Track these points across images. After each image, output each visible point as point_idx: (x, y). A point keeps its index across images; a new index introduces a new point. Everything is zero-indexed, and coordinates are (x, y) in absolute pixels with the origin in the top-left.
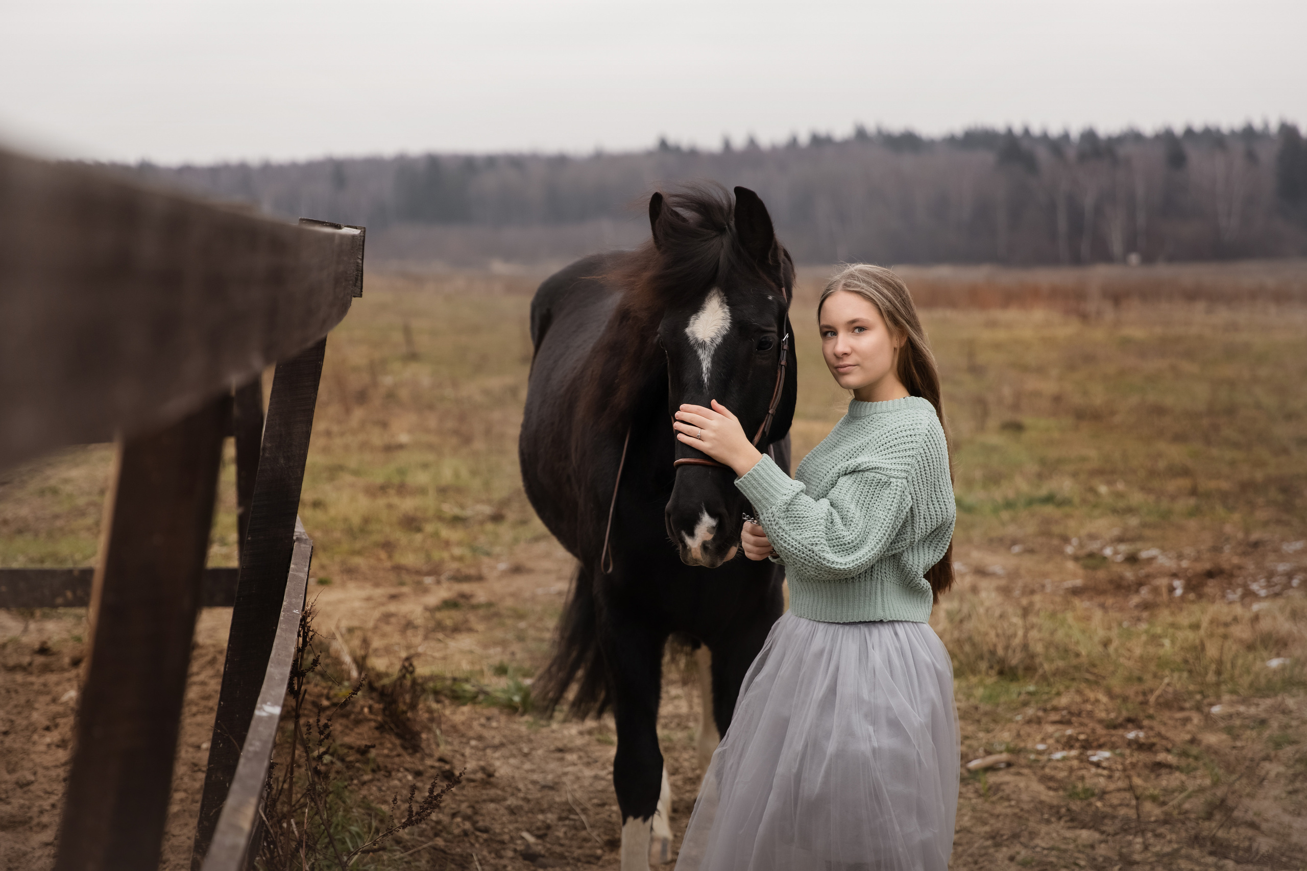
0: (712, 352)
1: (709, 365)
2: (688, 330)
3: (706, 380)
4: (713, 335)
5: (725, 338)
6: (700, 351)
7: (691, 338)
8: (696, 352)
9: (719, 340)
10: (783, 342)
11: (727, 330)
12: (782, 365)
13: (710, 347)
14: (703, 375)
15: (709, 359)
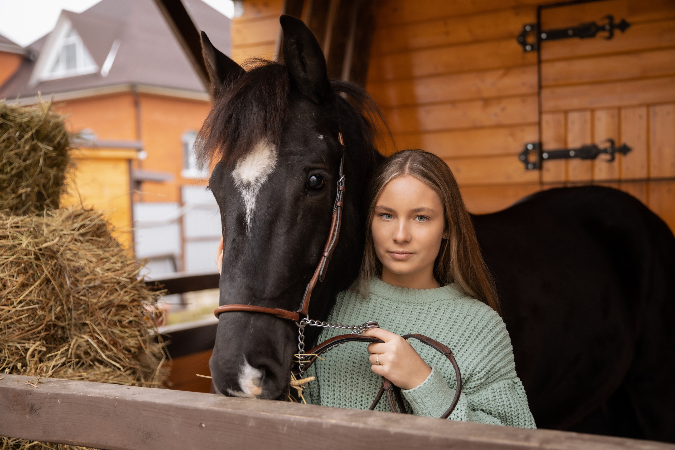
0: (257, 192)
1: (253, 206)
2: (234, 174)
3: (249, 221)
4: (258, 174)
5: (271, 177)
6: (244, 192)
7: (236, 181)
8: (240, 193)
9: (264, 180)
10: (339, 183)
11: (272, 168)
12: (338, 206)
13: (255, 187)
14: (247, 216)
15: (254, 200)
